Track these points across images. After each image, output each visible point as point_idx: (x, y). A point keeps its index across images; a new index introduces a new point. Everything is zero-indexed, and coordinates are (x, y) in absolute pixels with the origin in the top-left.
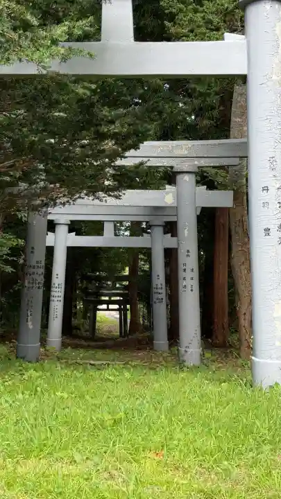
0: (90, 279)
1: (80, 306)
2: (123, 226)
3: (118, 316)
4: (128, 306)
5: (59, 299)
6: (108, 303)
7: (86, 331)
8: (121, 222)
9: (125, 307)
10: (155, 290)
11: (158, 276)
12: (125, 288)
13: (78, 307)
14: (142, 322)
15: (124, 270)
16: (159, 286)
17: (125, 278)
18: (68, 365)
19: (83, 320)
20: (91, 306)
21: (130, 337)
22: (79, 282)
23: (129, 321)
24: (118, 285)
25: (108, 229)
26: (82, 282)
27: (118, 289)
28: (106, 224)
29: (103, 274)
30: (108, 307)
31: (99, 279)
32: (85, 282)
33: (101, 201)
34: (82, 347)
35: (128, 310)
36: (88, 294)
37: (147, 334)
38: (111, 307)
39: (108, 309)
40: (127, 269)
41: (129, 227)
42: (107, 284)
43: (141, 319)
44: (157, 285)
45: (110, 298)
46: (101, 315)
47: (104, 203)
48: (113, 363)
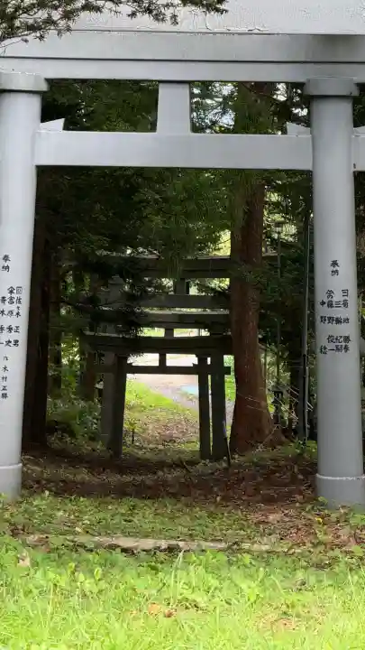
0: (104, 271)
1: (71, 355)
2: (211, 97)
3: (195, 390)
4: (229, 360)
5: (13, 336)
6: (163, 347)
7: (92, 439)
8: (206, 86)
9: (218, 361)
10: (322, 311)
11: (335, 263)
12: (220, 297)
13: (65, 361)
14: (272, 410)
15: (216, 240)
16: (337, 297)
17: (219, 267)
18: (56, 556)
19: (82, 403)
20: (109, 358)
21: (237, 459)
22: (70, 279)
23: (230, 406)
24: (193, 291)
25: (172, 107)
26: (79, 280)
27: (194, 302)
28: (163, 92)
29: (146, 254)
30: (162, 360)
31: (133, 269)
32: (87, 280)
33: (159, 17)
34: (85, 490)
35: (228, 370)
36: (98, 319)
37: (292, 449)
38: (173, 360)
39: (162, 369)
40: (226, 236)
41: (230, 97)
42: (161, 287)
43: (270, 400)
44: (330, 293)
45: (169, 331)
46: (138, 387)
47: (166, 26)
48: (194, 545)
